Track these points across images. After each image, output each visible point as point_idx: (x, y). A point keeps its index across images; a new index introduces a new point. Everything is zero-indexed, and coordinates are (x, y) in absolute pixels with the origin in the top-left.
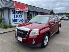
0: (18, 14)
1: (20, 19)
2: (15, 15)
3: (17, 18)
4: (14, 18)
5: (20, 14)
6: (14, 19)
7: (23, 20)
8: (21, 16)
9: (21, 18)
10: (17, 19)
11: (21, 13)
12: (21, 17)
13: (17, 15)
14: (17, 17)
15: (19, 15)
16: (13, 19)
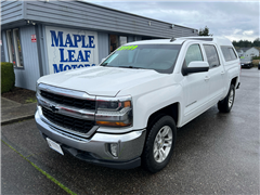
1: (84, 63)
2: (62, 50)
3: (71, 61)
4: (58, 63)
6: (61, 66)
9: (87, 60)
11: (87, 43)
14: (71, 56)
16: (55, 66)
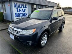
0: (21, 7)
1: (24, 13)
5: (24, 8)
7: (27, 15)
8: (24, 9)
10: (20, 13)
11: (25, 6)
12: (25, 11)
13: (20, 9)
14: (20, 11)
15: (22, 9)
